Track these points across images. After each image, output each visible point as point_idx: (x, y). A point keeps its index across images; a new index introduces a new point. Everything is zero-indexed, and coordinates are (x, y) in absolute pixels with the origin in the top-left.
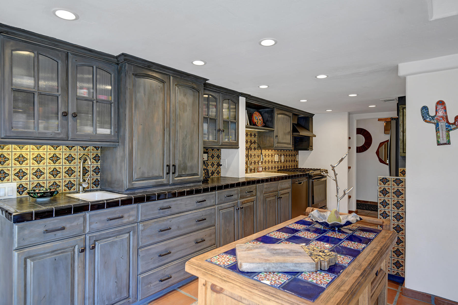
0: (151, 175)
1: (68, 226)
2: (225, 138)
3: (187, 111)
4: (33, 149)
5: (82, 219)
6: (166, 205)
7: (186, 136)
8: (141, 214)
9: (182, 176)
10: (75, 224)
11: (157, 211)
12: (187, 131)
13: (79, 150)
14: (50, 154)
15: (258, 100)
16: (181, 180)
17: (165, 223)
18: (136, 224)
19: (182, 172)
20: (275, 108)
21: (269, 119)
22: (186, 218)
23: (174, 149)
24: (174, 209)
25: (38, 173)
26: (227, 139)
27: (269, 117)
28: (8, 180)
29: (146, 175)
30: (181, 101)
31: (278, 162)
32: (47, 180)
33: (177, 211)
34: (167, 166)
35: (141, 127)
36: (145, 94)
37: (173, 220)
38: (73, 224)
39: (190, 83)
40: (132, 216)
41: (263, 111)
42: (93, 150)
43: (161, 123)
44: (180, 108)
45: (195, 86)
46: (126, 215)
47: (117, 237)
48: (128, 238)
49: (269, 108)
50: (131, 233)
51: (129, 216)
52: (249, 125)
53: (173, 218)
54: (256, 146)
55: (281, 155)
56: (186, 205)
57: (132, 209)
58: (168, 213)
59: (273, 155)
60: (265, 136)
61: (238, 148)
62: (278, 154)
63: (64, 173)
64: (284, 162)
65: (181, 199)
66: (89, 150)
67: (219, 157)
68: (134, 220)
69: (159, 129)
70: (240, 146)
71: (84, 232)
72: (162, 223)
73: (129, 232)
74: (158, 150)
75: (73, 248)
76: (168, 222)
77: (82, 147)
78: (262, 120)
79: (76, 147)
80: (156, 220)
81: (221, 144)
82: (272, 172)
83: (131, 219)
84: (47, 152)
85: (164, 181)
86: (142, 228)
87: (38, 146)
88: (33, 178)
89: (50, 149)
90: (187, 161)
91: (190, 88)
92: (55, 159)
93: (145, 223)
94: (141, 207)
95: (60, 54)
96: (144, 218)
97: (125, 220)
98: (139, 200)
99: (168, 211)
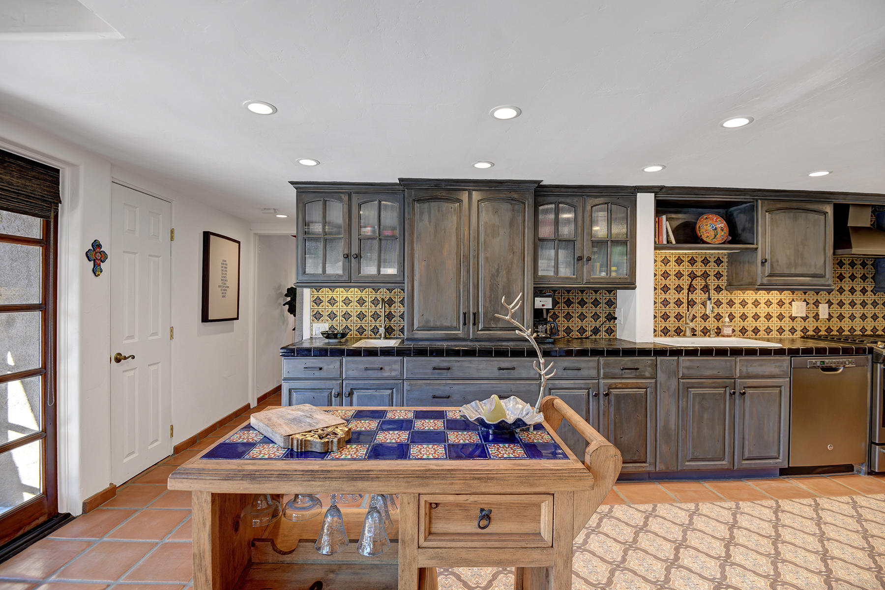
0: (438, 324)
1: (325, 367)
2: (601, 271)
3: (499, 234)
4: (342, 292)
5: (338, 363)
6: (445, 365)
7: (498, 271)
8: (406, 370)
9: (491, 329)
10: (331, 366)
11: (430, 371)
12: (499, 264)
13: (385, 292)
14: (357, 297)
15: (696, 191)
16: (490, 335)
17: (442, 388)
18: (400, 381)
19: (490, 324)
20: (760, 201)
21: (747, 226)
22: (478, 389)
23: (476, 291)
24: (456, 373)
25: (347, 316)
26: (604, 273)
27: (746, 221)
28: (322, 321)
29: (432, 324)
30: (488, 222)
31: (805, 319)
32: (354, 323)
33: (461, 375)
34: (465, 314)
35: (424, 263)
36: (430, 222)
37: (455, 388)
38: (330, 367)
39: (506, 192)
40: (395, 370)
41: (736, 210)
42: (400, 292)
43: (454, 256)
44: (486, 232)
45: (516, 196)
46: (387, 368)
47: (378, 391)
48: (389, 396)
49: (746, 203)
50: (394, 390)
51: (391, 370)
52: (674, 242)
53: (455, 384)
54: (723, 282)
55: (817, 303)
56: (478, 369)
57: (395, 362)
58: (447, 376)
59: (787, 302)
60: (740, 263)
61: (634, 288)
62: (805, 300)
63: (370, 317)
64: (829, 320)
65: (470, 361)
66: (395, 293)
67: (611, 303)
68: (397, 375)
69: (450, 264)
70: (637, 284)
71: (340, 377)
72: (437, 387)
73: (392, 389)
74: (450, 293)
75: (330, 391)
76: (447, 388)
77: (388, 289)
78: (726, 230)
79: (381, 290)
80: (428, 382)
81: (585, 281)
82: (756, 339)
83: (394, 374)
84: (354, 294)
85: (460, 333)
86: (409, 388)
87: (347, 289)
88: (342, 321)
89: (357, 292)
90: (499, 308)
91: (507, 201)
92: (361, 302)
93: (412, 382)
94: (406, 361)
95: (342, 196)
96: (410, 376)
97: (386, 374)
98: (421, 352)
99: (447, 373)
